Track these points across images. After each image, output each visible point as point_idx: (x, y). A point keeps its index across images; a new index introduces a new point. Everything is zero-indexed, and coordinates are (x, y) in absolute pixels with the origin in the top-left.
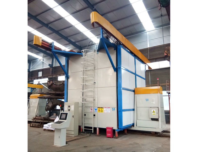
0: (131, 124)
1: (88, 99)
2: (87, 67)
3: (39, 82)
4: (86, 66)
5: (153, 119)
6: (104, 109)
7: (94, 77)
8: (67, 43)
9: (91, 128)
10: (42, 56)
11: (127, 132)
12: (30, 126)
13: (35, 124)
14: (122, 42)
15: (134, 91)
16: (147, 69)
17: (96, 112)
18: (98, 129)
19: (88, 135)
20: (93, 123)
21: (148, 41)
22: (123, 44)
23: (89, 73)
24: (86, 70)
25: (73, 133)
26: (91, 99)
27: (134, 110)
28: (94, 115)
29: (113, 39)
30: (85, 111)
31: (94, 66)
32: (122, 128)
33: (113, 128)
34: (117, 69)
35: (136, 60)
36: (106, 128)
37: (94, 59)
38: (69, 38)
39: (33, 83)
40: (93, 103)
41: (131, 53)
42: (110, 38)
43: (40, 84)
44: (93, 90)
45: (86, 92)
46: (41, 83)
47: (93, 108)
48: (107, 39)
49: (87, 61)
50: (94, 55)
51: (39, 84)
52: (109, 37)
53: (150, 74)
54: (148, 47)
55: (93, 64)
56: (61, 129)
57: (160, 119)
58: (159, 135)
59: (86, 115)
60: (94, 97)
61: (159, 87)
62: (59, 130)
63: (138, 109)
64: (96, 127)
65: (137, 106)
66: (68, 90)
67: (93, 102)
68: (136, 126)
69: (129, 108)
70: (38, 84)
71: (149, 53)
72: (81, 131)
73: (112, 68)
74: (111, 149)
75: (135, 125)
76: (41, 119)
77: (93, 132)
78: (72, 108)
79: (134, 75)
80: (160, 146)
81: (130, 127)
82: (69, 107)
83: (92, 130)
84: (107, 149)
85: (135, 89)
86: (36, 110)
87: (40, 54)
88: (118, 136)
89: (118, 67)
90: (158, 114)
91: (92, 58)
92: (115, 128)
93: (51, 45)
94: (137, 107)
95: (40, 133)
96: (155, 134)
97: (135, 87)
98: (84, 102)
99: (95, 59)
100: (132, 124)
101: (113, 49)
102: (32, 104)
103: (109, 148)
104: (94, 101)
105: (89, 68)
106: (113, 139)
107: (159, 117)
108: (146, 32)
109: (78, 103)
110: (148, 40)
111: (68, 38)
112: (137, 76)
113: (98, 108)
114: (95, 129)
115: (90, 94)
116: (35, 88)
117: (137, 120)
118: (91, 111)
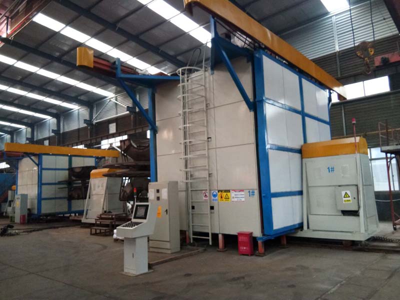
0: (294, 225)
1: (197, 174)
2: (193, 104)
3: (111, 144)
4: (190, 103)
5: (345, 213)
6: (233, 194)
7: (207, 127)
8: (159, 58)
9: (207, 234)
10: (114, 91)
11: (287, 243)
12: (91, 234)
13: (100, 230)
14: (263, 44)
15: (300, 151)
16: (335, 99)
17: (216, 200)
18: (220, 236)
19: (201, 249)
20: (209, 225)
21: (336, 37)
22: (266, 48)
23: (197, 118)
24: (191, 113)
25: (168, 246)
26: (205, 174)
27: (300, 193)
28: (212, 208)
29: (241, 38)
30: (192, 199)
31: (206, 100)
32: (272, 233)
33: (252, 233)
34: (256, 105)
35: (304, 81)
36: (237, 234)
37: (205, 86)
38: (162, 48)
39: (100, 148)
40: (208, 183)
41: (291, 66)
42: (235, 35)
43: (113, 148)
44: (207, 153)
45: (193, 158)
46: (114, 146)
47: (208, 191)
48: (227, 39)
49: (192, 93)
50: (205, 77)
51: (111, 148)
52: (231, 34)
53: (343, 111)
54: (336, 51)
55: (204, 99)
56: (135, 238)
57: (361, 212)
58: (359, 246)
59: (195, 207)
60: (208, 170)
61: (358, 139)
62: (133, 240)
63: (311, 190)
64: (217, 232)
65: (310, 185)
66: (158, 157)
67: (208, 179)
68: (308, 228)
69: (288, 190)
70: (109, 149)
71: (338, 63)
72: (188, 242)
73: (244, 102)
74: (242, 280)
75: (305, 227)
76: (112, 219)
77: (210, 243)
78: (164, 194)
79: (300, 117)
80: (358, 273)
81: (293, 231)
82: (158, 191)
83: (209, 239)
84: (234, 279)
85: (302, 146)
86: (102, 200)
87: (108, 88)
88: (265, 250)
89: (256, 100)
90: (356, 201)
91: (202, 85)
92: (257, 233)
93: (115, 66)
94: (308, 187)
95: (105, 247)
96: (352, 245)
97: (302, 143)
98: (189, 181)
99: (207, 86)
100: (299, 224)
101: (245, 60)
102: (94, 190)
103: (238, 278)
104: (209, 176)
105: (196, 108)
106: (253, 257)
107: (359, 207)
108: (331, 17)
109: (177, 183)
110: (335, 34)
111: (160, 48)
112: (307, 119)
113: (219, 191)
114: (215, 236)
115: (201, 162)
116: (104, 157)
117: (310, 216)
118: (204, 198)
